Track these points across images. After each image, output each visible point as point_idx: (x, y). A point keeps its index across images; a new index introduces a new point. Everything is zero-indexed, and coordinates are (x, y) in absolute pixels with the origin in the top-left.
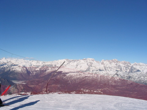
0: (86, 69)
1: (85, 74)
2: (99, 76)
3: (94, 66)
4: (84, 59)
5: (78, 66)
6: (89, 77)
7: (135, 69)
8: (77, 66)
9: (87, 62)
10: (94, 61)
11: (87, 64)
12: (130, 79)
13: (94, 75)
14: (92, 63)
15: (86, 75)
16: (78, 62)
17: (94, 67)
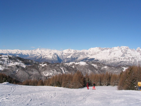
1: (120, 59)
2: (137, 61)
3: (129, 53)
6: (125, 62)
8: (110, 53)
9: (121, 49)
10: (129, 49)
11: (121, 51)
13: (131, 60)
14: (127, 51)
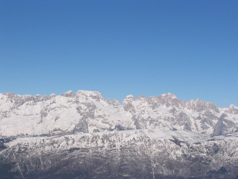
0: (73, 127)
1: (70, 142)
2: (118, 147)
3: (100, 116)
4: (69, 92)
5: (49, 117)
6: (84, 150)
7: (231, 123)
8: (44, 114)
9: (77, 102)
10: (101, 101)
11: (78, 109)
12: (219, 154)
13: (100, 143)
14: (94, 107)
15: (75, 145)
16: (48, 102)
17: (100, 119)
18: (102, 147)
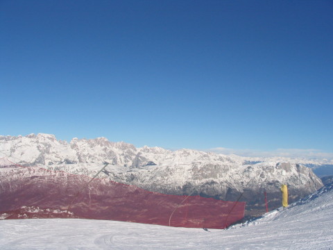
0: (34, 160)
1: (32, 172)
2: (66, 176)
3: (54, 153)
4: (32, 134)
5: (16, 153)
6: (41, 177)
7: (144, 159)
8: (13, 150)
9: (37, 142)
10: (55, 141)
11: (38, 147)
12: (135, 181)
13: (53, 173)
14: (50, 146)
15: (35, 174)
16: (16, 141)
17: (54, 155)
18: (54, 176)
